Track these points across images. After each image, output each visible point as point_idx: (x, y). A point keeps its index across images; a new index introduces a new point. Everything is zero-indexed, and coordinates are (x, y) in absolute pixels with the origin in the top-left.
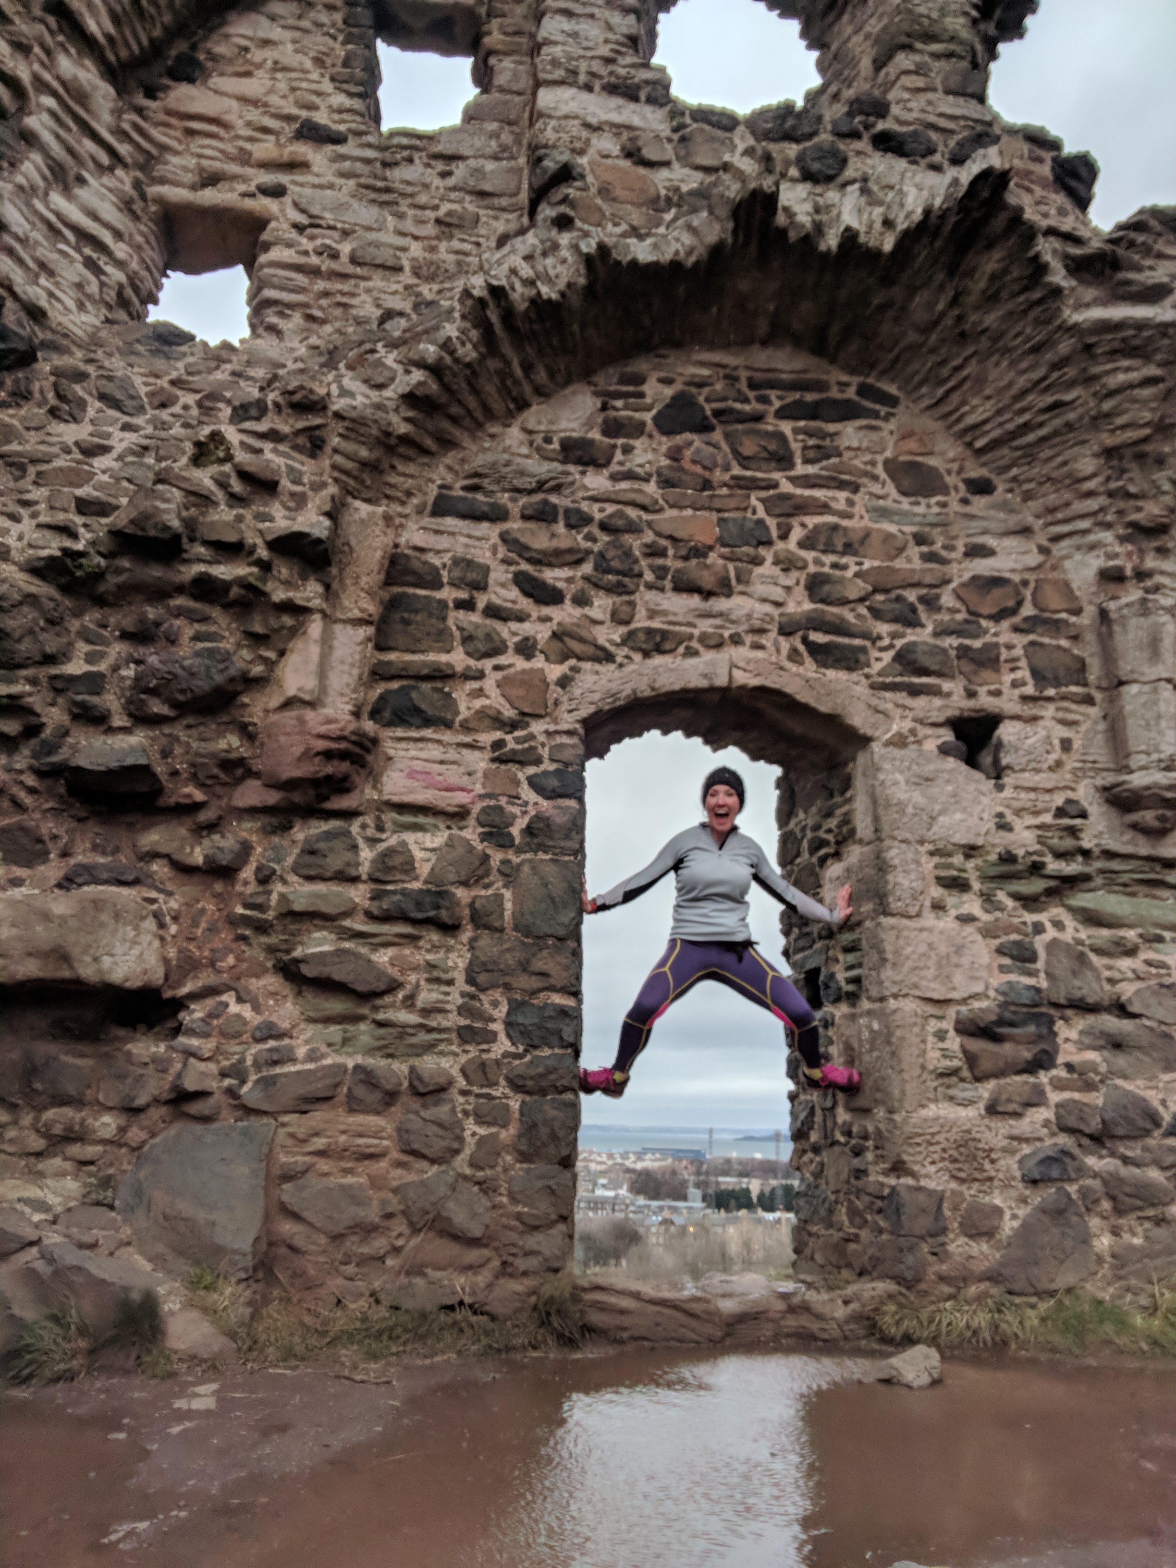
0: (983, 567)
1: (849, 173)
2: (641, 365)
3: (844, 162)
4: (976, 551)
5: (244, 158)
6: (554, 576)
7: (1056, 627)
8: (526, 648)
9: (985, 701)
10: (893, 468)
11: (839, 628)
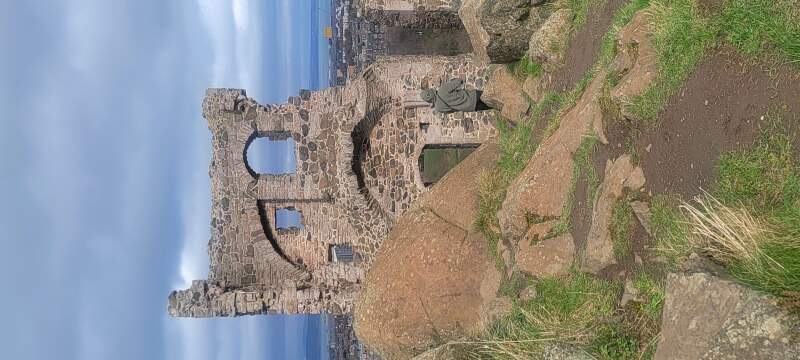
0: (395, 125)
1: (313, 141)
2: (365, 181)
3: (311, 143)
4: (392, 125)
5: (316, 250)
6: (403, 194)
7: (404, 113)
8: (415, 197)
9: (418, 125)
10: (378, 138)
11: (407, 148)
